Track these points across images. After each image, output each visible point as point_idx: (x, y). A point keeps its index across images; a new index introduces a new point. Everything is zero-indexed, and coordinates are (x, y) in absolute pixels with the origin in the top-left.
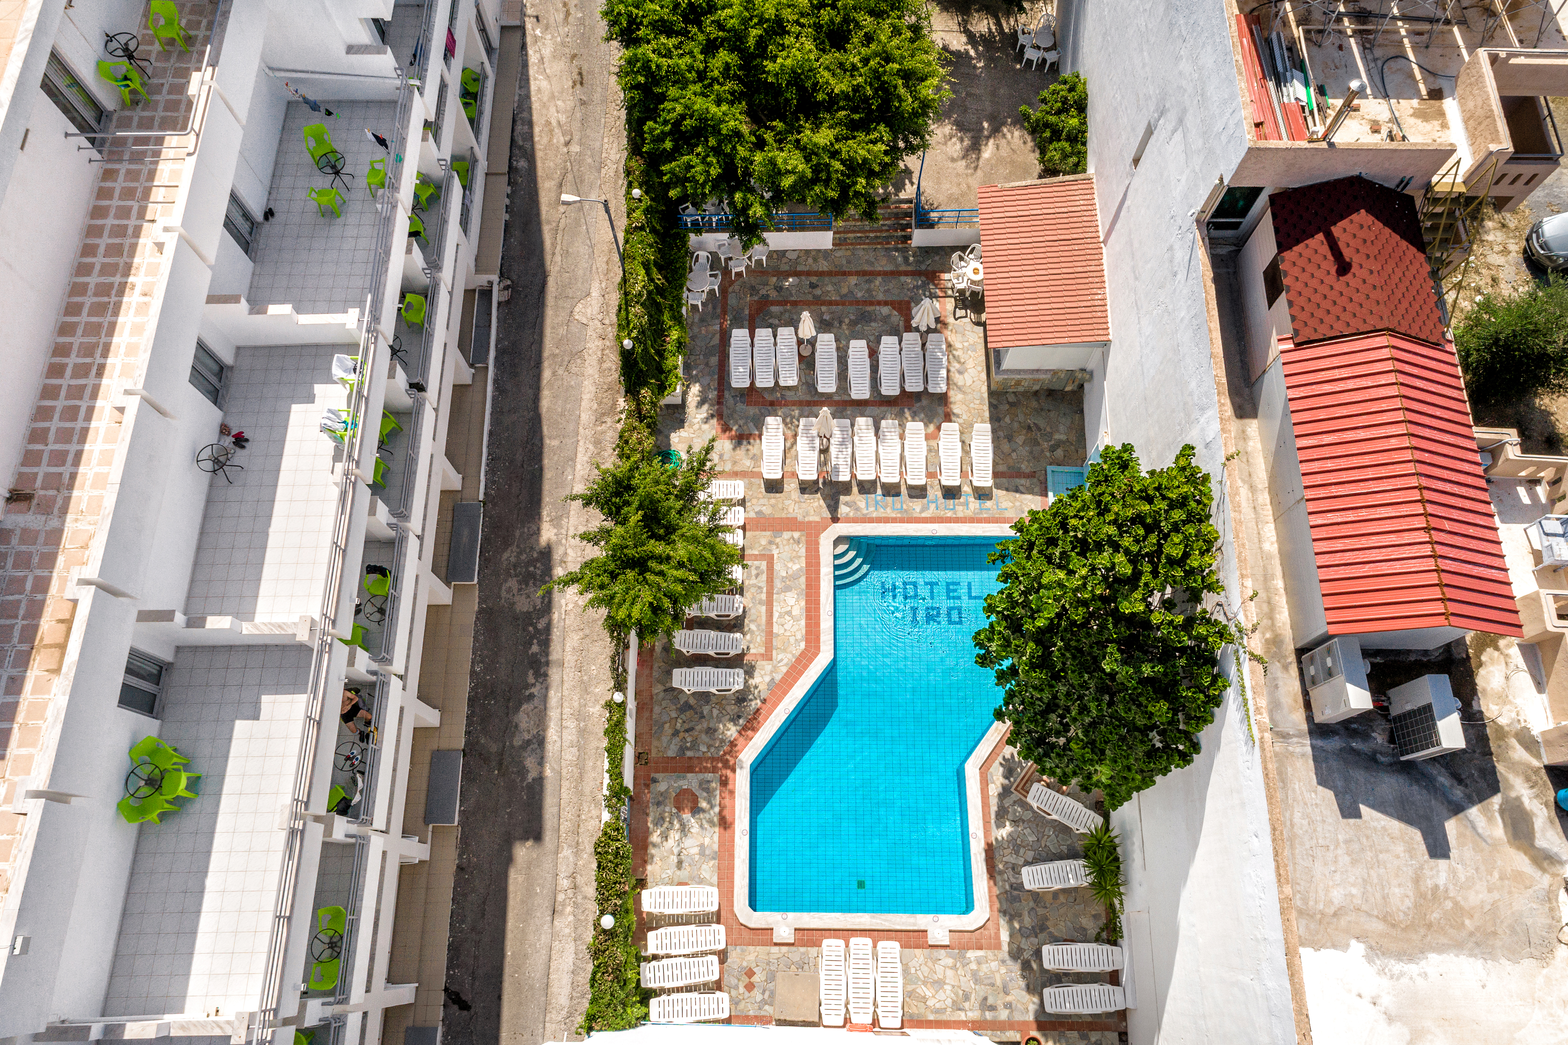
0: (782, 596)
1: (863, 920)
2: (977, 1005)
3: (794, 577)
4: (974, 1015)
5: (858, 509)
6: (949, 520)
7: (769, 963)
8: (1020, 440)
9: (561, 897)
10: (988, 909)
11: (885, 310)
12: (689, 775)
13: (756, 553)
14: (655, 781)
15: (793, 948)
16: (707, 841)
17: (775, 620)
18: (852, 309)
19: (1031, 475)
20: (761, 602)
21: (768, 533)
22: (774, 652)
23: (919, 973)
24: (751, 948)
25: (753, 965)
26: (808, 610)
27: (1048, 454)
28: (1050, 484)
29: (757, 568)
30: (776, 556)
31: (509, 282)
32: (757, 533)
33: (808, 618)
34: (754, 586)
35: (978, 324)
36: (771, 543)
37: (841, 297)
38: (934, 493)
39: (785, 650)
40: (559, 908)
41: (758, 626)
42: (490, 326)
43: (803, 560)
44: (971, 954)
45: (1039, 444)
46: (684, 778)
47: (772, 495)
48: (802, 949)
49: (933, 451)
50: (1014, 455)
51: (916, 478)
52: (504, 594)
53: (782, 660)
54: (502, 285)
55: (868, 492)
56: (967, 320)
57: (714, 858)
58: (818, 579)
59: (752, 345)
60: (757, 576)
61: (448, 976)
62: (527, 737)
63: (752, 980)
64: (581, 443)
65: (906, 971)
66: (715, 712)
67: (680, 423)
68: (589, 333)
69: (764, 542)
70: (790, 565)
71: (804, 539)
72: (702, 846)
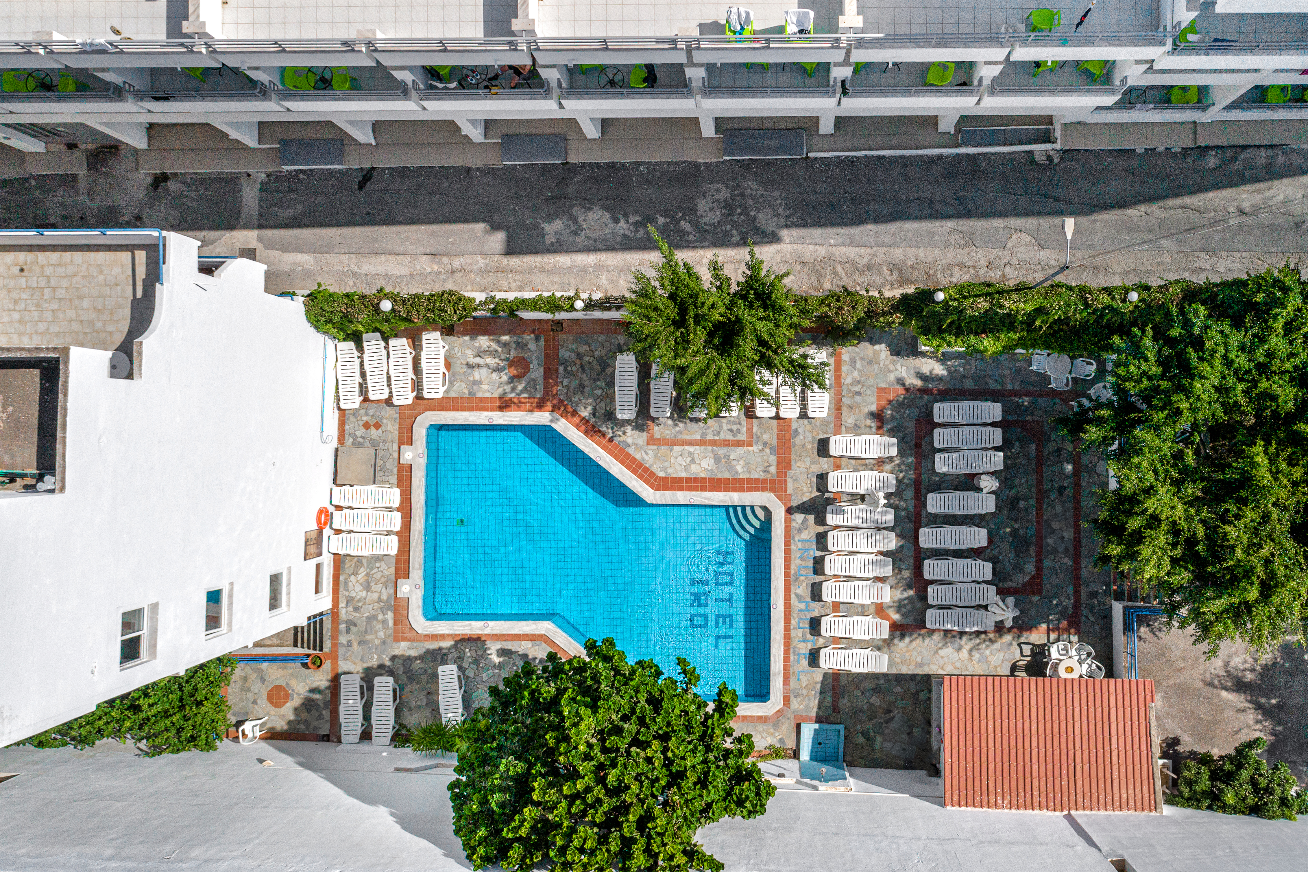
0: (711, 455)
1: (418, 523)
2: (351, 617)
3: (729, 466)
4: (343, 614)
5: (800, 531)
6: (787, 621)
7: (385, 441)
8: (875, 700)
9: (445, 260)
10: (425, 633)
11: (1030, 568)
12: (542, 369)
13: (755, 430)
14: (537, 339)
15: (396, 463)
16: (485, 387)
17: (686, 448)
18: (1032, 531)
19: (836, 709)
20: (704, 434)
21: (775, 442)
22: (655, 447)
23: (376, 570)
24: (397, 427)
25: (383, 428)
26: (696, 480)
27: (859, 727)
28: (825, 726)
29: (739, 431)
30: (751, 449)
31: (1056, 160)
32: (775, 431)
33: (688, 480)
34: (721, 427)
35: (1014, 668)
36: (765, 444)
37: (1048, 521)
38: (816, 609)
39: (656, 456)
40: (437, 259)
41: (681, 432)
42: (1005, 144)
43: (746, 476)
44: (390, 615)
45: (870, 719)
46: (539, 365)
47: (816, 445)
48: (395, 470)
49: (862, 611)
50: (857, 693)
51: (830, 592)
52: (714, 186)
53: (647, 454)
54: (1052, 153)
55: (818, 542)
56: (1018, 656)
57: (470, 393)
58: (726, 490)
59: (984, 425)
60: (731, 430)
61: (383, 169)
62: (580, 219)
63: (372, 428)
64: (869, 250)
65: (378, 558)
66: (599, 392)
67: (896, 352)
68: (995, 251)
69: (765, 437)
70: (741, 462)
71: (769, 477)
72: (479, 383)
